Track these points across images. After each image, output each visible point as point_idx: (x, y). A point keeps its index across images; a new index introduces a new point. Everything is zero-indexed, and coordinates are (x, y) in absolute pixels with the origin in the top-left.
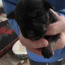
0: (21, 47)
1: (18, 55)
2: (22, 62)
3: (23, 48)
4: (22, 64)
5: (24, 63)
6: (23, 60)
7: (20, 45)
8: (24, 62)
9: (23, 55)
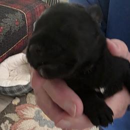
0: (12, 73)
1: (5, 88)
2: (16, 102)
3: (16, 75)
4: (15, 106)
5: (19, 104)
6: (16, 98)
7: (9, 69)
8: (21, 102)
9: (17, 86)
